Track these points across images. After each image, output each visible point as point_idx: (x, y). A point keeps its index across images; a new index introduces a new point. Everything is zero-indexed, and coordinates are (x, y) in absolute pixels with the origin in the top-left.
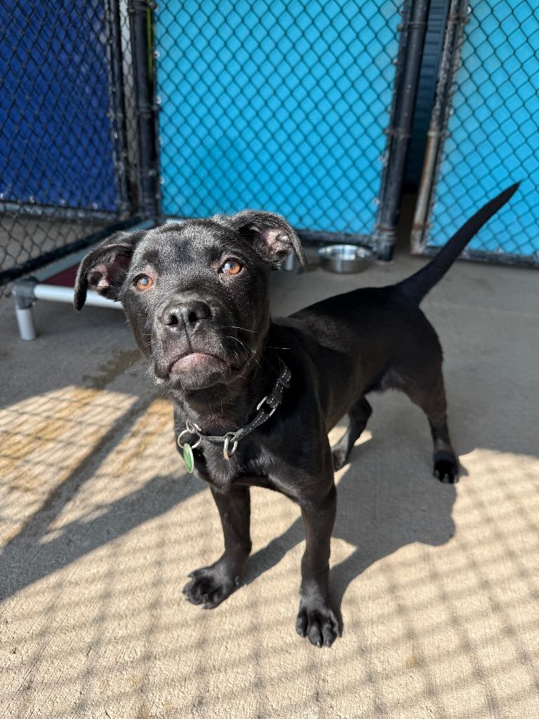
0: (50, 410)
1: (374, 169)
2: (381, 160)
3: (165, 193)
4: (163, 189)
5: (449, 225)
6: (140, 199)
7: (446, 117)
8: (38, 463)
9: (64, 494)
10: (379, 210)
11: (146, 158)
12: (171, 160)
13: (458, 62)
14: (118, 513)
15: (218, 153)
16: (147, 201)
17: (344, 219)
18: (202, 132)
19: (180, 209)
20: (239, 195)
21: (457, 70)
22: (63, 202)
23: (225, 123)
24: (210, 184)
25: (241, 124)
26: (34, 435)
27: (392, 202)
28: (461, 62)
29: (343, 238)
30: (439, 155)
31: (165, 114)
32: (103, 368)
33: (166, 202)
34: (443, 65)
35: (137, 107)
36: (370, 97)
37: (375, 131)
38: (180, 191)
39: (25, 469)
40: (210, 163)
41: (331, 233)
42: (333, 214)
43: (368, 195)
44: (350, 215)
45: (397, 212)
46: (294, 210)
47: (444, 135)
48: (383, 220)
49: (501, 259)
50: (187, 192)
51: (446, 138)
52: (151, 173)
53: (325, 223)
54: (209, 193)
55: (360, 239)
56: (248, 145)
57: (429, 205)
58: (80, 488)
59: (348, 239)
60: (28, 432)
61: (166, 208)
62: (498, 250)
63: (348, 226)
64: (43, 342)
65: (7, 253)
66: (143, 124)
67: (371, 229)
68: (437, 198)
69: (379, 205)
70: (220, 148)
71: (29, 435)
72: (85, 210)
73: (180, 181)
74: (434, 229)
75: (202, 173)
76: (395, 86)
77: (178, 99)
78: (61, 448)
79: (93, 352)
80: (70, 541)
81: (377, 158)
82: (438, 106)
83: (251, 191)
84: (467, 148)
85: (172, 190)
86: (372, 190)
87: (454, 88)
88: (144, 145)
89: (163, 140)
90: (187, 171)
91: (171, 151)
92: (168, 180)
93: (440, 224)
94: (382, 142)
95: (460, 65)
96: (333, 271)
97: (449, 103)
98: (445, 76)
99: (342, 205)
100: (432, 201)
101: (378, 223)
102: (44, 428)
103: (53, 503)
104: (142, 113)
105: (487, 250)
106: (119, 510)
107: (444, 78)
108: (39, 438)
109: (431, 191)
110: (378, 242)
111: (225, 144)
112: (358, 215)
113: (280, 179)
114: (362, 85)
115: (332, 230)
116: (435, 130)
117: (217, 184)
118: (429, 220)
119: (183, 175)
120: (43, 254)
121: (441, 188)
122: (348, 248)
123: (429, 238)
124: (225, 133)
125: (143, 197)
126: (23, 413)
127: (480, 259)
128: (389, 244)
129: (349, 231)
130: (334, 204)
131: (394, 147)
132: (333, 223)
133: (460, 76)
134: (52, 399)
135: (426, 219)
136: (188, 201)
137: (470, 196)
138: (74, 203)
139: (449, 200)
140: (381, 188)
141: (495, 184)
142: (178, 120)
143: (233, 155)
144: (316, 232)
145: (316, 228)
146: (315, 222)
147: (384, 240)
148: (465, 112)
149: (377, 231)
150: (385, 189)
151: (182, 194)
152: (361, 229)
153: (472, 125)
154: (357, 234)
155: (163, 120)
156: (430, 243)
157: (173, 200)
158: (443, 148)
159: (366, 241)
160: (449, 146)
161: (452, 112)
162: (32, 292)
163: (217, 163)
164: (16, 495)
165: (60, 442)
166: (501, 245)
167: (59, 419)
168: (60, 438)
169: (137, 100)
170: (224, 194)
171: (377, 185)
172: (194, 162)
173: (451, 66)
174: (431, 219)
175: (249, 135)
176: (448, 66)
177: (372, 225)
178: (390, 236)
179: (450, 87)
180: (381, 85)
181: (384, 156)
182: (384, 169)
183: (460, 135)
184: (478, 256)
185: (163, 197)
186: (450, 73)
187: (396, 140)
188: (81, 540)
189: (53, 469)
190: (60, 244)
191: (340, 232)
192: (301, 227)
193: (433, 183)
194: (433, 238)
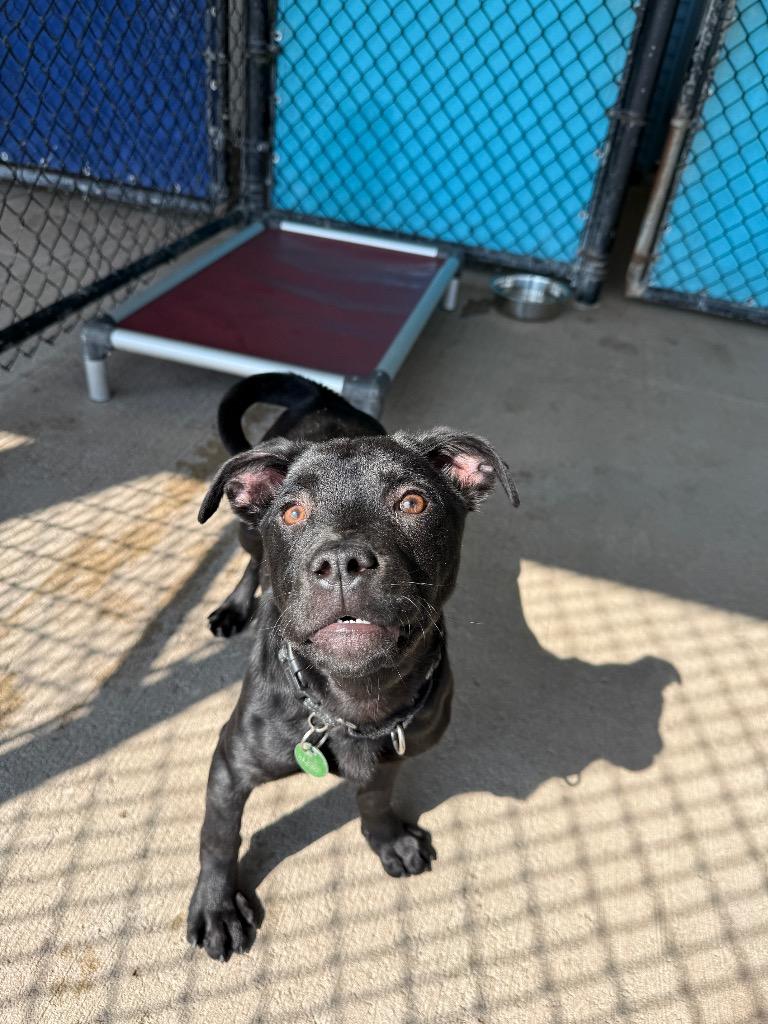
0: (137, 507)
1: (587, 168)
2: (598, 155)
3: (278, 178)
4: (276, 172)
5: (684, 260)
6: (243, 184)
7: (702, 98)
8: (131, 580)
9: (166, 626)
10: (585, 229)
11: (255, 124)
12: (291, 129)
13: (731, 14)
14: (233, 655)
15: (359, 125)
16: (253, 187)
17: (535, 237)
18: (339, 90)
19: (299, 202)
20: (386, 188)
21: (728, 26)
22: (131, 178)
23: (375, 80)
24: (345, 168)
25: (398, 83)
26: (122, 541)
27: (606, 221)
28: (736, 14)
29: (530, 265)
30: (684, 154)
31: (287, 58)
32: (201, 452)
33: (279, 191)
34: (707, 18)
35: (247, 46)
36: (592, 57)
37: (594, 111)
38: (300, 175)
39: (114, 587)
40: (347, 139)
41: (514, 256)
42: (520, 227)
43: (573, 205)
44: (543, 231)
45: (612, 235)
46: (463, 217)
47: (695, 125)
48: (590, 244)
49: (751, 316)
50: (311, 177)
51: (698, 130)
52: (261, 147)
53: (507, 240)
54: (343, 182)
55: (554, 267)
56: (405, 116)
57: (659, 229)
58: (184, 619)
59: (539, 267)
60: (113, 537)
61: (279, 200)
62: (749, 301)
63: (539, 247)
64: (119, 405)
65: (68, 272)
66: (253, 72)
67: (573, 256)
68: (671, 219)
69: (588, 221)
70: (364, 117)
71: (115, 541)
72: (164, 194)
73: (302, 162)
74: (662, 263)
75: (335, 152)
76: (632, 44)
77: (307, 37)
78: (156, 562)
79: (188, 427)
80: (177, 687)
81: (592, 152)
82: (692, 82)
83: (403, 184)
84: (727, 148)
85: (290, 174)
86: (580, 198)
87: (720, 54)
88: (254, 104)
89: (281, 98)
90: (313, 148)
91: (293, 116)
92: (285, 158)
93: (671, 257)
94: (602, 130)
95: (734, 19)
96: (511, 315)
97: (710, 77)
98: (709, 35)
99: (535, 215)
100: (663, 224)
101: (583, 247)
102: (133, 533)
103: (154, 637)
104: (253, 56)
105: (734, 301)
106: (235, 651)
107: (706, 39)
108: (128, 546)
109: (665, 208)
110: (580, 275)
111: (372, 112)
112: (555, 233)
113: (447, 170)
114: (583, 38)
115: (516, 250)
116: (682, 118)
117: (355, 169)
118: (657, 250)
119: (306, 153)
120: (114, 272)
121: (679, 205)
122: (538, 280)
123: (654, 275)
124: (372, 93)
125: (248, 182)
126: (105, 510)
127: (722, 314)
128: (595, 280)
129: (539, 254)
130: (522, 214)
131: (618, 138)
132: (518, 241)
133: (732, 36)
134: (141, 491)
135: (651, 249)
136: (310, 191)
137: (719, 221)
138: (147, 182)
139: (689, 224)
140: (593, 198)
141: (760, 206)
142: (305, 70)
143: (382, 129)
144: (493, 252)
145: (493, 246)
146: (493, 236)
147: (589, 274)
148: (730, 94)
149: (581, 259)
150: (598, 198)
151: (304, 181)
152: (557, 254)
153: (738, 114)
154: (551, 259)
155: (283, 67)
156: (654, 283)
157: (289, 187)
158: (690, 144)
159: (562, 271)
160: (700, 142)
161: (711, 92)
162: (108, 340)
163: (357, 139)
164: (107, 622)
165: (156, 553)
166: (754, 296)
167: (152, 521)
168: (155, 548)
169: (247, 35)
170: (364, 185)
171: (587, 192)
172: (324, 135)
173: (721, 19)
174: (659, 248)
175: (407, 101)
176: (715, 21)
177: (575, 249)
178: (597, 269)
179: (714, 53)
180: (611, 41)
181: (602, 150)
182: (600, 169)
183: (719, 128)
184: (720, 310)
185: (275, 182)
186: (717, 31)
187: (624, 129)
188: (190, 687)
189: (150, 591)
190: (135, 256)
191: (526, 255)
192: (471, 242)
193: (669, 194)
194: (658, 277)
